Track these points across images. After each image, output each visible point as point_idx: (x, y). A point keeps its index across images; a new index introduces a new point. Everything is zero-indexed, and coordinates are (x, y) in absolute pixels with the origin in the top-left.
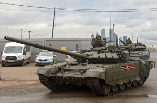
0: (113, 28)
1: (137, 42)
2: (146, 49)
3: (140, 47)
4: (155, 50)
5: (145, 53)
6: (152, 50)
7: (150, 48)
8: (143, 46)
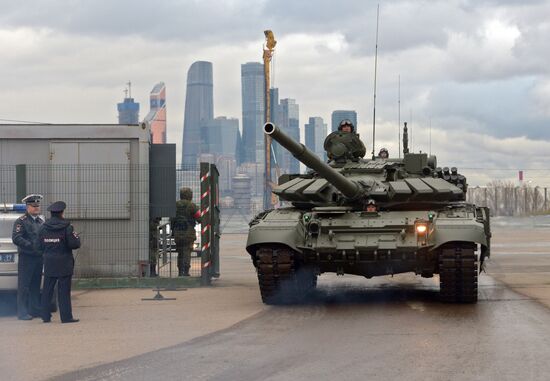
0: (267, 56)
1: (406, 150)
2: (461, 197)
3: (420, 185)
4: (535, 207)
5: (453, 226)
6: (521, 199)
7: (507, 190)
8: (440, 175)
